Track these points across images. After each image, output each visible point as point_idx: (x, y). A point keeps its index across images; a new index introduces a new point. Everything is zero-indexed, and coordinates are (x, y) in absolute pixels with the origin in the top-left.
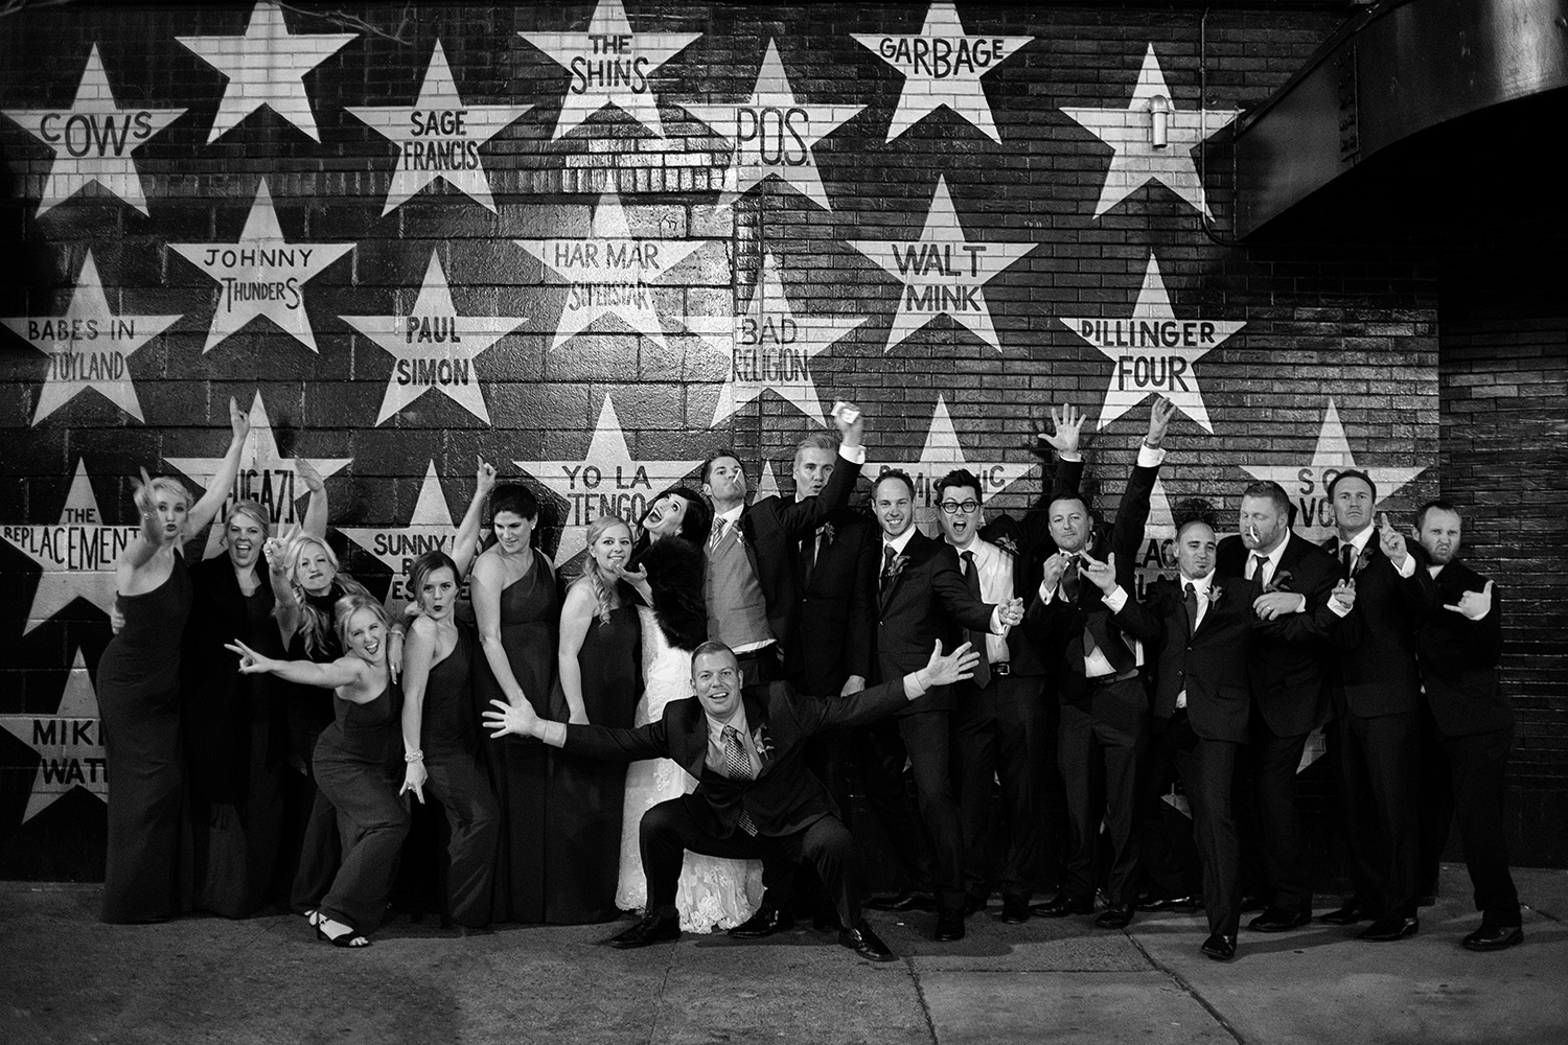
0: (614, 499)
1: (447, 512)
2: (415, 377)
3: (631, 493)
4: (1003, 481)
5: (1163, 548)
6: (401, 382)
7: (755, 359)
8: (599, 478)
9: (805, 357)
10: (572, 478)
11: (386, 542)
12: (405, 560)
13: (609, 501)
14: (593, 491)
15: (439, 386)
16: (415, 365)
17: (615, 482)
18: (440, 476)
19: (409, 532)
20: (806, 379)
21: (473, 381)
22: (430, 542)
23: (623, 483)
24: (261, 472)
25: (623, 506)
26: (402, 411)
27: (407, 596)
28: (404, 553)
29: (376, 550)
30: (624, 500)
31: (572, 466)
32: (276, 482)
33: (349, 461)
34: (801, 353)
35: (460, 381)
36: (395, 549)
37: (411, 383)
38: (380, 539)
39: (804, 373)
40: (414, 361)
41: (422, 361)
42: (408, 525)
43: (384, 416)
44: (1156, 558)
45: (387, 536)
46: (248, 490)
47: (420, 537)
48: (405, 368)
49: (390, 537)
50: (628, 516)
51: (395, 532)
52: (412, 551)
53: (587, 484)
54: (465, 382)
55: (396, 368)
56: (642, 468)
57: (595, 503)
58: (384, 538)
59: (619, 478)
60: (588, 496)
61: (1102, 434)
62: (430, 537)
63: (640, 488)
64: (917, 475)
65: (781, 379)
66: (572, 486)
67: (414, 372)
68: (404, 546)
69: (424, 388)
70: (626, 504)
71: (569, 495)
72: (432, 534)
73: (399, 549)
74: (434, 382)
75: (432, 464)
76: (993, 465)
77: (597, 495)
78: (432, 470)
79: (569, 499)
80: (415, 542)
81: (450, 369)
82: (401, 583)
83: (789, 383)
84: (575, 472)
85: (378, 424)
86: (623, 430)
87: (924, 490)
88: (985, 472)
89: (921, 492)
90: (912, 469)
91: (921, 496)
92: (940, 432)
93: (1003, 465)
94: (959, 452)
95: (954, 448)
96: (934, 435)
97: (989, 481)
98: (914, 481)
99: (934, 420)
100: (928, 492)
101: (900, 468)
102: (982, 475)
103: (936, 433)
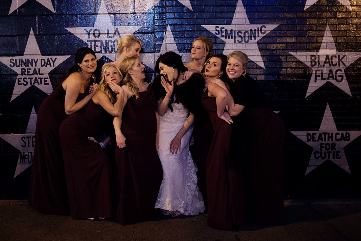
0: (106, 43)
1: (38, 49)
3: (113, 39)
4: (265, 32)
5: (332, 58)
8: (100, 34)
10: (89, 34)
11: (14, 62)
12: (22, 69)
13: (104, 43)
14: (97, 39)
17: (106, 35)
18: (35, 35)
19: (24, 58)
22: (32, 61)
23: (109, 35)
25: (110, 45)
26: (19, 8)
27: (23, 84)
28: (22, 66)
29: (10, 65)
30: (110, 42)
31: (88, 29)
36: (18, 64)
38: (12, 61)
42: (23, 55)
43: (12, 10)
44: (329, 62)
47: (28, 59)
49: (16, 60)
50: (112, 49)
51: (18, 58)
52: (25, 65)
53: (95, 36)
56: (117, 29)
57: (98, 44)
58: (13, 60)
59: (108, 34)
60: (95, 41)
61: (306, 12)
62: (32, 60)
63: (117, 37)
64: (230, 30)
66: (89, 37)
68: (22, 63)
70: (111, 44)
71: (87, 41)
72: (33, 58)
73: (19, 65)
76: (261, 25)
77: (99, 41)
78: (32, 32)
79: (88, 43)
80: (26, 62)
82: (21, 78)
84: (90, 32)
85: (9, 14)
86: (109, 14)
87: (233, 36)
88: (258, 28)
89: (232, 37)
90: (228, 27)
91: (232, 38)
92: (239, 12)
93: (266, 25)
94: (247, 20)
95: (245, 18)
96: (237, 13)
97: (260, 32)
98: (229, 32)
99: (237, 7)
100: (235, 37)
101: (223, 27)
102: (257, 29)
103: (238, 12)
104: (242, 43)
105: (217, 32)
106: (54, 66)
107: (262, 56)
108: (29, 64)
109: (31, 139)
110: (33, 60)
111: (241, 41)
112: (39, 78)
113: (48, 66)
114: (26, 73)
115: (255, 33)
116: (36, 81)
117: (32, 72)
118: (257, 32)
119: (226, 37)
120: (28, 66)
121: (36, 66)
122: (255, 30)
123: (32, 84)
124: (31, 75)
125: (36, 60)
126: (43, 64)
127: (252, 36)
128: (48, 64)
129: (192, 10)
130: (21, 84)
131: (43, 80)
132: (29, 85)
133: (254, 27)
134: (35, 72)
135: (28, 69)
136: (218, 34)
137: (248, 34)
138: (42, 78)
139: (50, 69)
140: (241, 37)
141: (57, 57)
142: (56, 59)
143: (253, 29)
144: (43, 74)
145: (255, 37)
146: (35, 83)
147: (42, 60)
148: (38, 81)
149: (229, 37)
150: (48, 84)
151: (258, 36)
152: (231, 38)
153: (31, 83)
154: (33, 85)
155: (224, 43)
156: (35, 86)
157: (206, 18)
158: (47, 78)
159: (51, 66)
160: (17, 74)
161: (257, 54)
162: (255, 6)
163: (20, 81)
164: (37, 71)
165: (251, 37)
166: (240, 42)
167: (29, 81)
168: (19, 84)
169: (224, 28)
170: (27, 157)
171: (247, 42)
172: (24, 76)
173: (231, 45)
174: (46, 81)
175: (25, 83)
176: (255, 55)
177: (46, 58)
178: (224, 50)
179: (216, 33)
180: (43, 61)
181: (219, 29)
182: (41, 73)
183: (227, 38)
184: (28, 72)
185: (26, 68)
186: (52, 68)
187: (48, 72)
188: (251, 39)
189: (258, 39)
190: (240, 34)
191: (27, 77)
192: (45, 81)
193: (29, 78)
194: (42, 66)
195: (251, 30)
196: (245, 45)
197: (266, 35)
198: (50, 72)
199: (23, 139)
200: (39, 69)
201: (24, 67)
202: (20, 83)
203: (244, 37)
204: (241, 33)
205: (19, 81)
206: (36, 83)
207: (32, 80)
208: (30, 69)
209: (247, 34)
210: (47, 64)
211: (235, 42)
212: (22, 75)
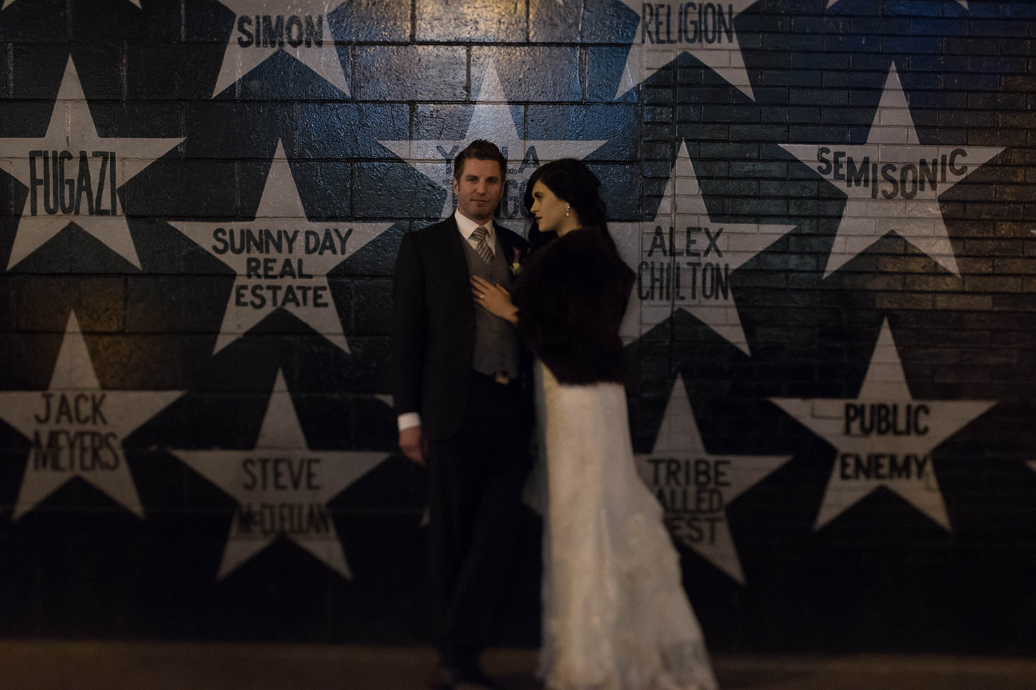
1: (299, 203)
2: (258, 35)
3: (518, 179)
4: (964, 168)
6: (244, 44)
7: (669, 15)
9: (730, 14)
11: (227, 238)
12: (250, 260)
15: (288, 48)
16: (258, 22)
18: (290, 159)
19: (255, 227)
20: (730, 40)
21: (328, 43)
22: (280, 237)
24: (76, 154)
26: (244, 79)
27: (253, 303)
28: (249, 251)
29: (215, 248)
30: (510, 188)
31: (448, 146)
32: (95, 166)
33: (182, 140)
34: (726, 10)
35: (313, 42)
36: (238, 245)
37: (254, 45)
38: (220, 235)
39: (729, 32)
40: (258, 18)
41: (267, 19)
42: (252, 218)
43: (221, 86)
45: (228, 232)
46: (62, 176)
47: (268, 233)
48: (247, 27)
49: (232, 232)
50: (516, 207)
51: (237, 226)
52: (258, 249)
54: (320, 44)
55: (236, 26)
56: (533, 148)
58: (224, 233)
62: (279, 232)
65: (700, 41)
67: (258, 30)
68: (248, 243)
69: (269, 52)
70: (513, 192)
71: (444, 182)
72: (282, 229)
73: (242, 246)
74: (281, 44)
75: (280, 144)
78: (280, 152)
79: (444, 186)
80: (261, 239)
81: (300, 26)
82: (245, 287)
83: (710, 46)
85: (214, 95)
86: (509, 103)
87: (871, 177)
88: (944, 157)
89: (866, 181)
90: (856, 153)
91: (866, 185)
92: (891, 108)
93: (965, 149)
94: (913, 132)
95: (907, 127)
96: (884, 111)
97: (948, 168)
98: (858, 166)
99: (884, 93)
100: (875, 181)
101: (842, 151)
102: (940, 161)
103: (886, 108)
104: (895, 201)
105: (824, 166)
106: (343, 252)
107: (952, 238)
108: (272, 247)
109: (270, 467)
110: (283, 234)
111: (894, 194)
112: (299, 288)
113: (328, 252)
114: (261, 271)
115: (935, 171)
116: (290, 296)
117: (277, 268)
118: (939, 168)
119: (849, 181)
120: (268, 252)
121: (290, 251)
122: (935, 163)
123: (279, 304)
124: (274, 277)
125: (290, 235)
126: (312, 246)
127: (926, 179)
128: (327, 248)
129: (753, 98)
130: (245, 304)
131: (310, 294)
132: (269, 309)
133: (933, 153)
134: (287, 269)
135: (267, 261)
136: (827, 171)
137: (914, 172)
138: (310, 288)
139: (331, 260)
140: (893, 181)
141: (354, 225)
142: (350, 231)
143: (929, 160)
144: (310, 277)
145: (933, 183)
146: (286, 300)
147: (308, 233)
148: (294, 296)
149: (858, 182)
150: (326, 305)
151: (944, 180)
152: (862, 183)
153: (275, 303)
154: (280, 309)
155: (842, 198)
156: (286, 311)
157: (793, 124)
158: (324, 288)
159: (335, 252)
160: (232, 275)
161: (937, 234)
162: (938, 90)
163: (243, 295)
164: (295, 266)
165: (922, 182)
166: (889, 197)
167: (268, 295)
168: (238, 303)
169: (843, 154)
170: (258, 518)
171: (909, 197)
172: (254, 281)
173: (863, 204)
174: (321, 296)
175: (258, 302)
176: (932, 234)
177: (319, 227)
178: (842, 220)
179: (819, 168)
180: (312, 239)
181: (830, 157)
182: (305, 271)
183: (853, 183)
184: (267, 269)
185: (261, 257)
186: (339, 258)
187: (328, 271)
188: (922, 189)
189: (942, 188)
190: (889, 172)
191: (264, 282)
192: (317, 296)
193: (269, 288)
194: (308, 251)
195: (923, 163)
196: (903, 204)
197: (966, 178)
198: (331, 271)
199: (249, 466)
200: (300, 261)
201: (255, 254)
202: (243, 300)
203: (903, 181)
204: (894, 169)
205: (239, 296)
206: (291, 301)
207: (279, 292)
208: (274, 261)
209: (910, 172)
210: (324, 247)
211: (874, 196)
212: (249, 276)
